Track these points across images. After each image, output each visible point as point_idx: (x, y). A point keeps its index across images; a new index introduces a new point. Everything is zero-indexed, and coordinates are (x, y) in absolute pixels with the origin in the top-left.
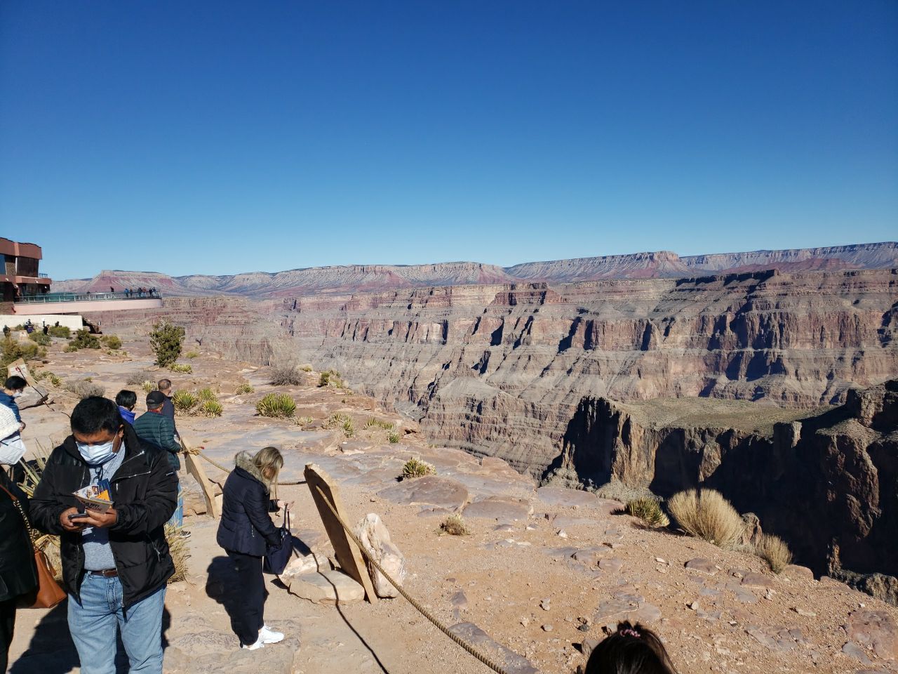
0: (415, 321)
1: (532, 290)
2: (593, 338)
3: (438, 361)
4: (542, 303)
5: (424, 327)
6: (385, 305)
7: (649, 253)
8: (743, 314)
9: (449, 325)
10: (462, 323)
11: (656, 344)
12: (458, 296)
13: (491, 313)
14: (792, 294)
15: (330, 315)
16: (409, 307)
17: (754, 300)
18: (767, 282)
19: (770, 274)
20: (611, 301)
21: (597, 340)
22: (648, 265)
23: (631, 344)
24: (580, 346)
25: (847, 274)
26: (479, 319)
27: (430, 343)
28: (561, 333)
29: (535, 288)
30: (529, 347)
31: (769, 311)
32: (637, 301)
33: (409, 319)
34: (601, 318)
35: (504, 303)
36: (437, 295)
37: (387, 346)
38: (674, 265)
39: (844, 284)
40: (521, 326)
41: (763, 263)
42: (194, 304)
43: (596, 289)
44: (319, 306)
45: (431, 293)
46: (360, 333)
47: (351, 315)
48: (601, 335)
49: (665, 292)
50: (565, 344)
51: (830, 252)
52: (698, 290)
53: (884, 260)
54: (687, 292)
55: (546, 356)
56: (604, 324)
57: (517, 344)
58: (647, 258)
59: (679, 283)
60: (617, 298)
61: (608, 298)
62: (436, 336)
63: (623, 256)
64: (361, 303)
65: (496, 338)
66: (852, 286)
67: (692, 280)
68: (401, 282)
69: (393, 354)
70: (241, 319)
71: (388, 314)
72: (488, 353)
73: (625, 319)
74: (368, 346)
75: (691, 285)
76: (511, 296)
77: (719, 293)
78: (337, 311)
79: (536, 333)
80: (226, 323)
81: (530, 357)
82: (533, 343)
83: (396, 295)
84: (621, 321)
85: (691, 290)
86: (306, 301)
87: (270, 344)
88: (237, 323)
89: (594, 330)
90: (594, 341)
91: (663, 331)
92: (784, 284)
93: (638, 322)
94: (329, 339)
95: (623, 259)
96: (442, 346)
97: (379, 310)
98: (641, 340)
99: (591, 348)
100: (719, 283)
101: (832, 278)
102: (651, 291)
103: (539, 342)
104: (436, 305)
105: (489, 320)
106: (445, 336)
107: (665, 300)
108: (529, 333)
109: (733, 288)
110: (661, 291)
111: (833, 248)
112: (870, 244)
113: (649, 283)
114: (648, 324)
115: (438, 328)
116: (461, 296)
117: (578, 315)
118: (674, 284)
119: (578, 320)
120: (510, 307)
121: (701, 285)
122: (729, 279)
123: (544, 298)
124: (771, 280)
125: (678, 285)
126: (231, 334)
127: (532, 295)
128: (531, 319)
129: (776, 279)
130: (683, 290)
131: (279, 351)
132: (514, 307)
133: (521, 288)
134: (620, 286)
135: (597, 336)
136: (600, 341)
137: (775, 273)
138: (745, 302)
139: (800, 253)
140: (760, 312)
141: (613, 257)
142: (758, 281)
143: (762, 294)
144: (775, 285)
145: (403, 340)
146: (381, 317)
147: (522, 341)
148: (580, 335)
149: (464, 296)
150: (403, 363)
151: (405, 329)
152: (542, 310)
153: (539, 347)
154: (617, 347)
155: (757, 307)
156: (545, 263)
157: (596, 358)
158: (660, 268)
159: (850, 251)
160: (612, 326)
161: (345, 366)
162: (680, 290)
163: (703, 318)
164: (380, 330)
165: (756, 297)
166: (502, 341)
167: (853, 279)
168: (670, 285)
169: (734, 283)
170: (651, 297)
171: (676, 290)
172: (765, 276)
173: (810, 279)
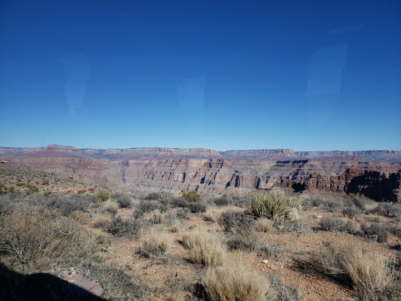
0: (173, 172)
1: (218, 162)
2: (238, 182)
3: (180, 189)
4: (221, 167)
5: (176, 175)
6: (162, 165)
9: (186, 174)
10: (192, 174)
11: (261, 186)
12: (191, 163)
13: (202, 170)
14: (314, 170)
15: (140, 168)
16: (171, 166)
17: (299, 171)
18: (305, 165)
19: (307, 161)
20: (250, 168)
21: (239, 183)
22: (280, 155)
23: (253, 186)
24: (234, 185)
25: (342, 163)
26: (197, 172)
27: (178, 182)
28: (228, 180)
29: (219, 161)
30: (214, 185)
32: (260, 169)
33: (170, 171)
34: (242, 175)
35: (207, 167)
36: (182, 162)
37: (161, 182)
39: (340, 167)
40: (212, 176)
42: (80, 161)
43: (245, 163)
44: (137, 164)
45: (180, 161)
46: (151, 176)
47: (149, 168)
48: (241, 182)
50: (228, 184)
52: (283, 166)
54: (279, 166)
55: (220, 189)
56: (242, 177)
57: (210, 183)
58: (280, 151)
59: (278, 163)
60: (253, 167)
61: (249, 167)
62: (180, 179)
63: (271, 150)
64: (154, 164)
65: (203, 181)
66: (343, 168)
67: (282, 162)
68: (175, 156)
69: (163, 185)
70: (97, 168)
71: (163, 168)
72: (198, 186)
73: (251, 176)
74: (153, 182)
75: (281, 164)
76: (210, 164)
77: (290, 168)
78: (144, 166)
79: (217, 179)
80: (91, 169)
81: (214, 189)
82: (216, 183)
83: (167, 161)
84: (249, 176)
85: (281, 166)
86: (131, 162)
87: (107, 178)
88: (96, 169)
89: (239, 179)
90: (239, 184)
91: (265, 182)
92: (311, 165)
93: (255, 178)
94: (139, 178)
96: (182, 183)
97: (159, 167)
98: (256, 184)
99: (237, 186)
100: (291, 164)
101: (336, 164)
102: (267, 165)
103: (219, 183)
104: (182, 166)
105: (201, 173)
106: (184, 179)
107: (271, 169)
108: (214, 179)
109: (294, 166)
110: (271, 165)
112: (377, 151)
113: (266, 162)
114: (259, 178)
115: (182, 175)
116: (192, 163)
117: (235, 173)
118: (276, 163)
119: (234, 175)
120: (209, 168)
121: (285, 164)
122: (295, 162)
123: (222, 165)
124: (307, 163)
125: (277, 163)
126: (92, 173)
127: (218, 164)
128: (216, 174)
129: (309, 163)
130: (278, 166)
131: (110, 181)
132: (211, 168)
133: (214, 161)
134: (254, 163)
135: (240, 182)
136: (241, 184)
137: (309, 161)
138: (296, 171)
140: (301, 176)
141: (267, 150)
142: (303, 164)
143: (302, 169)
144: (308, 165)
145: (167, 180)
146: (160, 170)
147: (211, 182)
148: (234, 181)
149: (193, 163)
150: (166, 189)
151: (168, 175)
152: (221, 170)
153: (218, 185)
154: (247, 187)
155: (300, 174)
156: (238, 151)
158: (286, 156)
160: (246, 178)
161: (143, 190)
162: (277, 166)
163: (281, 177)
164: (159, 175)
165: (300, 170)
166: (205, 182)
167: (344, 165)
168: (274, 163)
169: (295, 164)
170: (266, 168)
171: (276, 165)
172: (305, 162)
173: (328, 164)
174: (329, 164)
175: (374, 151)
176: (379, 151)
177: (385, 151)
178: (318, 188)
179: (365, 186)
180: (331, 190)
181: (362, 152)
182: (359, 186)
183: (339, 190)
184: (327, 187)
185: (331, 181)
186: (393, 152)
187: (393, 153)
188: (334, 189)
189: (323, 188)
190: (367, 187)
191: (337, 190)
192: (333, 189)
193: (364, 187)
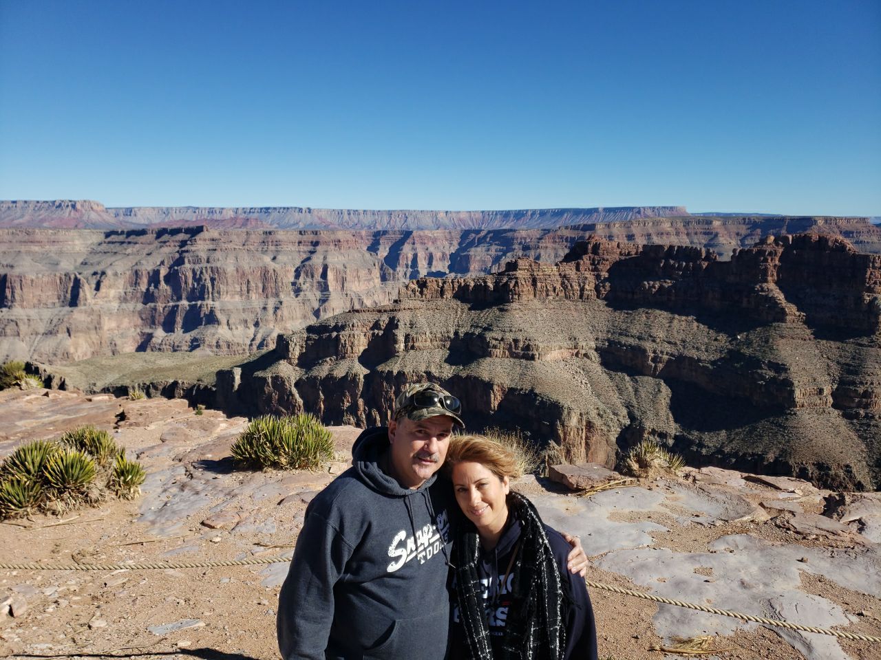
2: (8, 294)
7: (70, 201)
8: (176, 268)
11: (86, 300)
14: (221, 250)
17: (185, 254)
18: (197, 237)
19: (199, 230)
20: (28, 253)
21: (13, 296)
22: (70, 214)
23: (57, 301)
25: (265, 233)
31: (200, 266)
32: (61, 253)
34: (17, 271)
38: (100, 215)
39: (264, 242)
41: (192, 220)
43: (10, 237)
48: (18, 291)
49: (92, 244)
51: (250, 212)
52: (129, 243)
53: (292, 222)
54: (118, 244)
56: (21, 278)
58: (68, 206)
59: (108, 235)
60: (36, 248)
61: (23, 248)
63: (38, 202)
66: (270, 244)
67: (122, 233)
73: (47, 273)
75: (122, 238)
77: (152, 247)
84: (43, 275)
85: (122, 243)
89: (8, 284)
90: (9, 298)
91: (94, 286)
92: (213, 240)
93: (63, 277)
95: (39, 205)
98: (69, 296)
99: (5, 306)
100: (150, 237)
101: (253, 236)
102: (77, 242)
107: (93, 252)
109: (165, 242)
110: (89, 242)
111: (251, 209)
112: (281, 208)
113: (73, 233)
114: (76, 278)
118: (102, 237)
121: (131, 238)
122: (161, 233)
124: (201, 235)
125: (107, 237)
129: (204, 235)
130: (113, 243)
134: (39, 235)
135: (13, 293)
136: (17, 297)
137: (205, 229)
138: (177, 256)
139: (224, 212)
140: (192, 266)
141: (26, 202)
142: (189, 236)
143: (193, 248)
144: (205, 240)
154: (40, 303)
155: (189, 261)
157: (13, 318)
158: (85, 218)
159: (266, 213)
160: (32, 281)
162: (109, 243)
163: (136, 272)
165: (187, 251)
167: (270, 238)
168: (98, 237)
169: (165, 237)
170: (77, 248)
171: (105, 242)
172: (195, 231)
173: (235, 237)
174: (238, 235)
175: (275, 209)
176: (284, 208)
177: (296, 208)
178: (538, 295)
179: (665, 282)
180: (566, 297)
181: (252, 210)
182: (646, 283)
183: (585, 296)
184: (557, 291)
185: (560, 275)
186: (309, 210)
187: (310, 212)
188: (573, 294)
189: (547, 295)
190: (670, 284)
191: (581, 296)
192: (571, 295)
193: (661, 287)
